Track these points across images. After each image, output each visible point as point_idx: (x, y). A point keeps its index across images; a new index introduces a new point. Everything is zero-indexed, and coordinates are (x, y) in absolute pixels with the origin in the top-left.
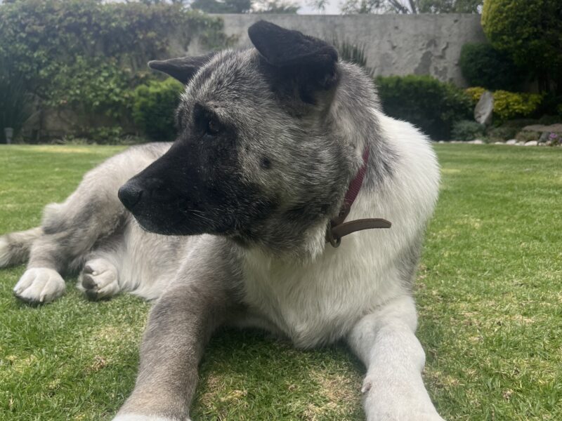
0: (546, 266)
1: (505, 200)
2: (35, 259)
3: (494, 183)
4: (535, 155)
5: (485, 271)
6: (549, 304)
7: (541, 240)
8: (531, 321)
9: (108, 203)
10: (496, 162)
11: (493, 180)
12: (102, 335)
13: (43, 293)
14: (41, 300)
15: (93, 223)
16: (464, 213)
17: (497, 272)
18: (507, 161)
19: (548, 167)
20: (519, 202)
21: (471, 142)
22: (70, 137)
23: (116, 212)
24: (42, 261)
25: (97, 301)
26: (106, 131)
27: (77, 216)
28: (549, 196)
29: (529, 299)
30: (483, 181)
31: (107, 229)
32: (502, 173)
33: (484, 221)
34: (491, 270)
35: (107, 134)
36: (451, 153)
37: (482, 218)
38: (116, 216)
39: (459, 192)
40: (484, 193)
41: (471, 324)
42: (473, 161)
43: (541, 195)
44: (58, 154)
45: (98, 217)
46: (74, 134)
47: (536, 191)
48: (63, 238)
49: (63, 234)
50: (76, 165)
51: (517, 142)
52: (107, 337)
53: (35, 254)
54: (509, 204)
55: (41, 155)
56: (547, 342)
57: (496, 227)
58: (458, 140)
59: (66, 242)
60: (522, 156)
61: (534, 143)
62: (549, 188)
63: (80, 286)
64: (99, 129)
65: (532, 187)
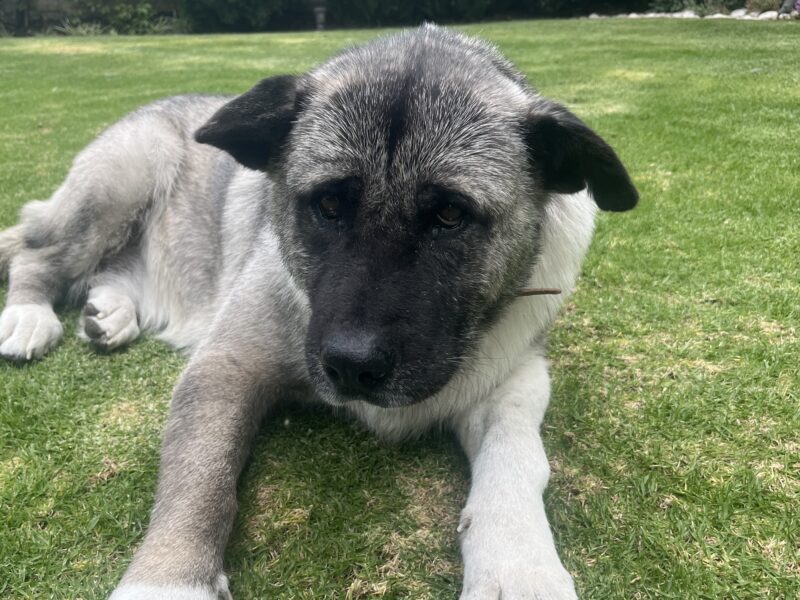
0: (753, 264)
1: (713, 132)
2: (17, 288)
3: (701, 100)
4: (771, 40)
5: (664, 276)
6: (746, 338)
7: (754, 213)
8: (716, 368)
9: (111, 206)
10: (709, 56)
11: (700, 93)
12: (113, 418)
13: (30, 347)
14: (28, 357)
15: (93, 235)
16: (651, 161)
17: (682, 278)
18: (726, 53)
19: (787, 63)
20: (733, 137)
21: (677, 15)
22: (74, 22)
23: (125, 218)
24: (26, 291)
25: (109, 354)
26: (128, 11)
27: (70, 225)
28: (779, 122)
29: (719, 329)
30: (686, 94)
31: (114, 242)
32: (717, 77)
33: (677, 176)
34: (672, 276)
35: (130, 16)
36: (645, 39)
37: (674, 170)
38: (125, 225)
39: (648, 117)
40: (684, 119)
41: (632, 377)
42: (677, 54)
43: (769, 120)
44: (58, 57)
45: (99, 227)
46: (79, 17)
47: (761, 113)
48: (53, 256)
49: (52, 250)
50: (83, 79)
51: (747, 13)
52: (120, 420)
53: (16, 279)
54: (718, 140)
55: (31, 61)
56: (733, 408)
57: (693, 186)
58: (659, 12)
59: (59, 261)
60: (751, 43)
61: (772, 14)
62: (781, 106)
63: (82, 335)
64: (117, 8)
65: (755, 104)
